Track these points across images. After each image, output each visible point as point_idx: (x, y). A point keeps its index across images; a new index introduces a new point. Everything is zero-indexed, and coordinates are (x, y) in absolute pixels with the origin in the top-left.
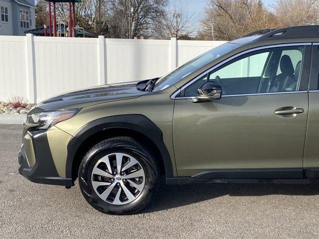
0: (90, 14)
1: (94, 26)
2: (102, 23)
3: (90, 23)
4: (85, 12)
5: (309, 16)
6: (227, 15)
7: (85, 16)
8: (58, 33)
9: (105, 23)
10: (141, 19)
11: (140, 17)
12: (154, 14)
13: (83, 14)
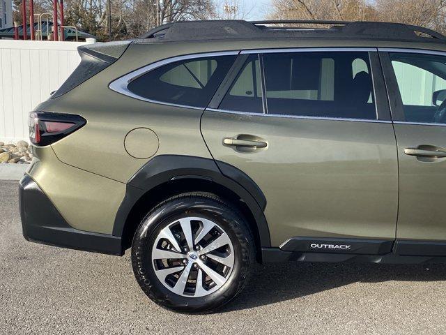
0: (98, 6)
1: (105, 24)
2: (117, 20)
3: (98, 19)
4: (91, 4)
5: (426, 11)
6: (305, 10)
7: (91, 9)
8: (37, 34)
9: (122, 21)
10: (176, 14)
11: (175, 11)
12: (195, 7)
13: (88, 6)
